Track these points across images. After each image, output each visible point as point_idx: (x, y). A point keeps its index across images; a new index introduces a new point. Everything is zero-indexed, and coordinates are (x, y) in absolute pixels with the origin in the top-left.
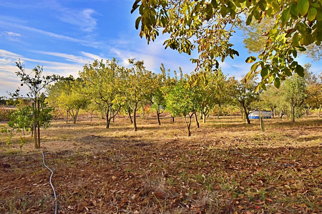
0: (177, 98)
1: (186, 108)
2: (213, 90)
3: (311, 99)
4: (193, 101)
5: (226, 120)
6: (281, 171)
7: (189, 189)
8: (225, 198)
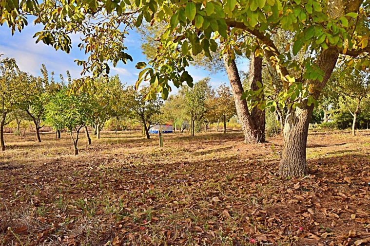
0: (61, 107)
1: (72, 120)
2: (108, 100)
3: (209, 113)
4: (80, 112)
5: (124, 135)
6: (173, 188)
7: (65, 218)
8: (107, 222)
